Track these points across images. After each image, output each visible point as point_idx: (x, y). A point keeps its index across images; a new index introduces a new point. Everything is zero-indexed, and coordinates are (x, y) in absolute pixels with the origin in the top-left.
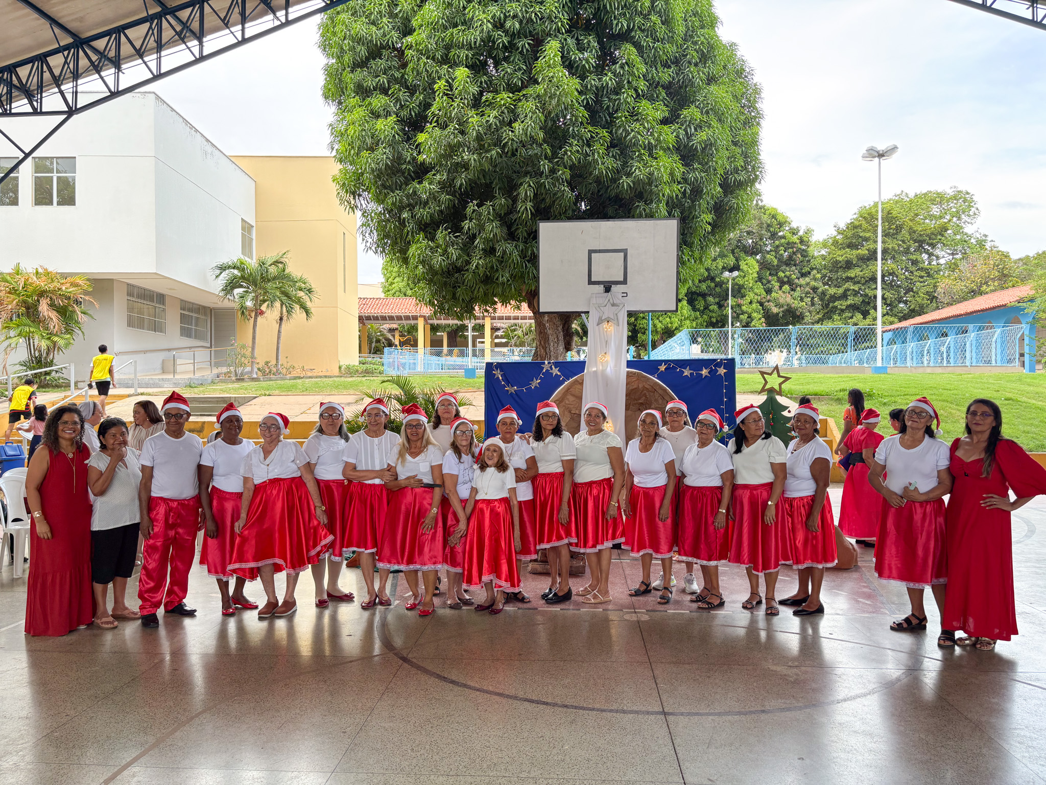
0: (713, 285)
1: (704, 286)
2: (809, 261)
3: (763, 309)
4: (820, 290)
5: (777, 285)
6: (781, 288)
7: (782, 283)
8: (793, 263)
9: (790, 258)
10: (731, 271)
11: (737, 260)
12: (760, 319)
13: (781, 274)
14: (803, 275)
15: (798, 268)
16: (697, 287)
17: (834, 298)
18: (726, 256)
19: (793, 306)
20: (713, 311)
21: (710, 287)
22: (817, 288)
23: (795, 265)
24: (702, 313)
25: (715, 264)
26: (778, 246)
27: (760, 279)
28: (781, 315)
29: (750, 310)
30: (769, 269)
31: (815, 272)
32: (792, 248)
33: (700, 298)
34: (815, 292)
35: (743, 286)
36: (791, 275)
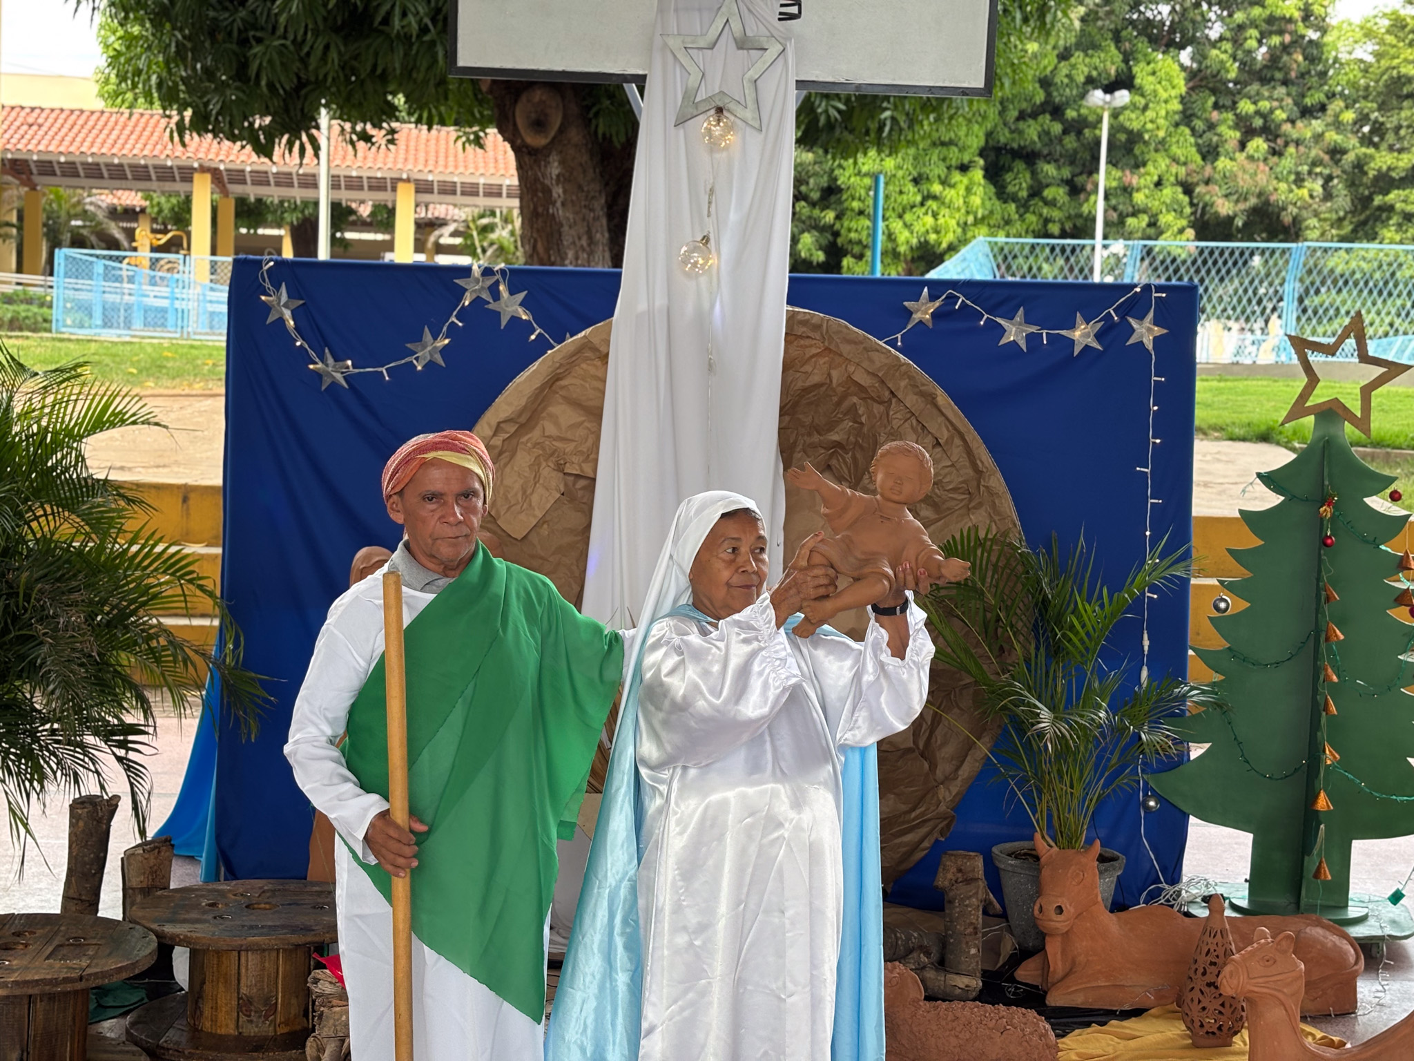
0: (1057, 128)
1: (1032, 131)
2: (1323, 74)
3: (1192, 204)
4: (1350, 157)
5: (1234, 135)
6: (1242, 146)
7: (1249, 133)
8: (1279, 75)
9: (1274, 59)
10: (1110, 89)
11: (1127, 57)
12: (1181, 231)
13: (1246, 107)
14: (1307, 112)
15: (1294, 90)
16: (1012, 132)
17: (1385, 182)
18: (1096, 47)
19: (1273, 198)
20: (1051, 203)
21: (1047, 133)
22: (1344, 152)
23: (1285, 83)
24: (1024, 207)
25: (1064, 68)
26: (1241, 27)
27: (1186, 117)
28: (1239, 222)
29: (1155, 205)
30: (1214, 91)
31: (1337, 105)
32: (1281, 32)
33: (1020, 165)
34: (1337, 162)
35: (1139, 135)
36: (1272, 111)
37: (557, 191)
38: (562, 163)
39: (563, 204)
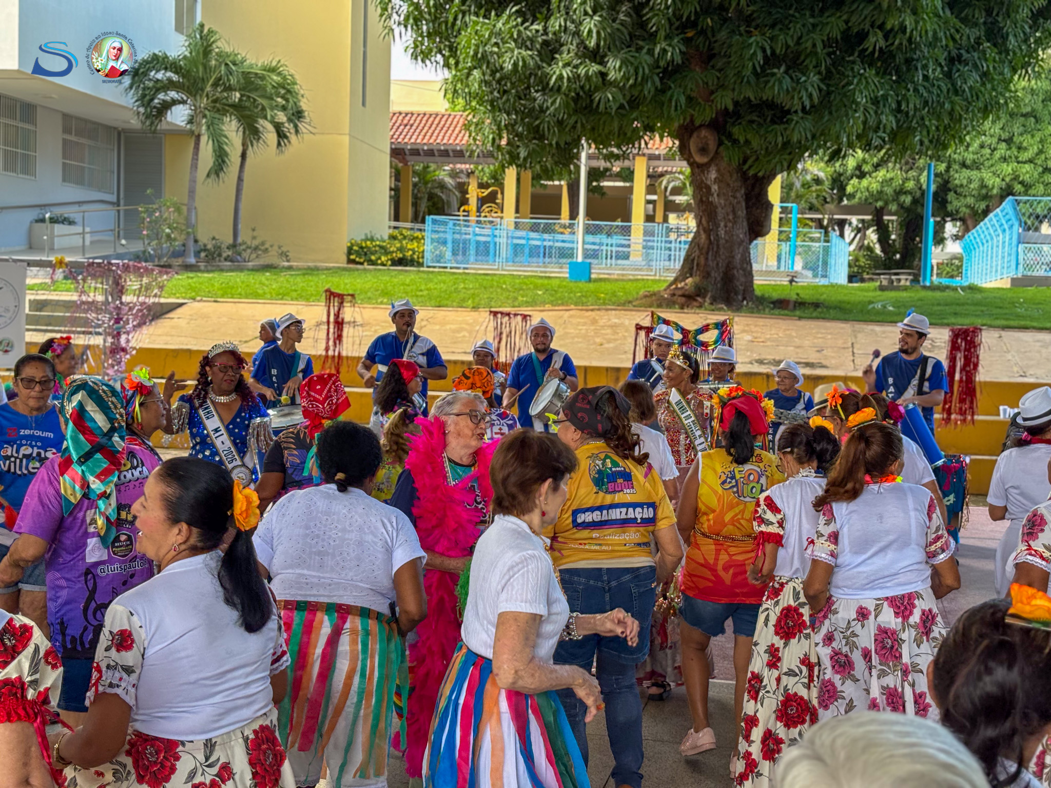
37: (715, 188)
38: (718, 171)
39: (718, 195)
